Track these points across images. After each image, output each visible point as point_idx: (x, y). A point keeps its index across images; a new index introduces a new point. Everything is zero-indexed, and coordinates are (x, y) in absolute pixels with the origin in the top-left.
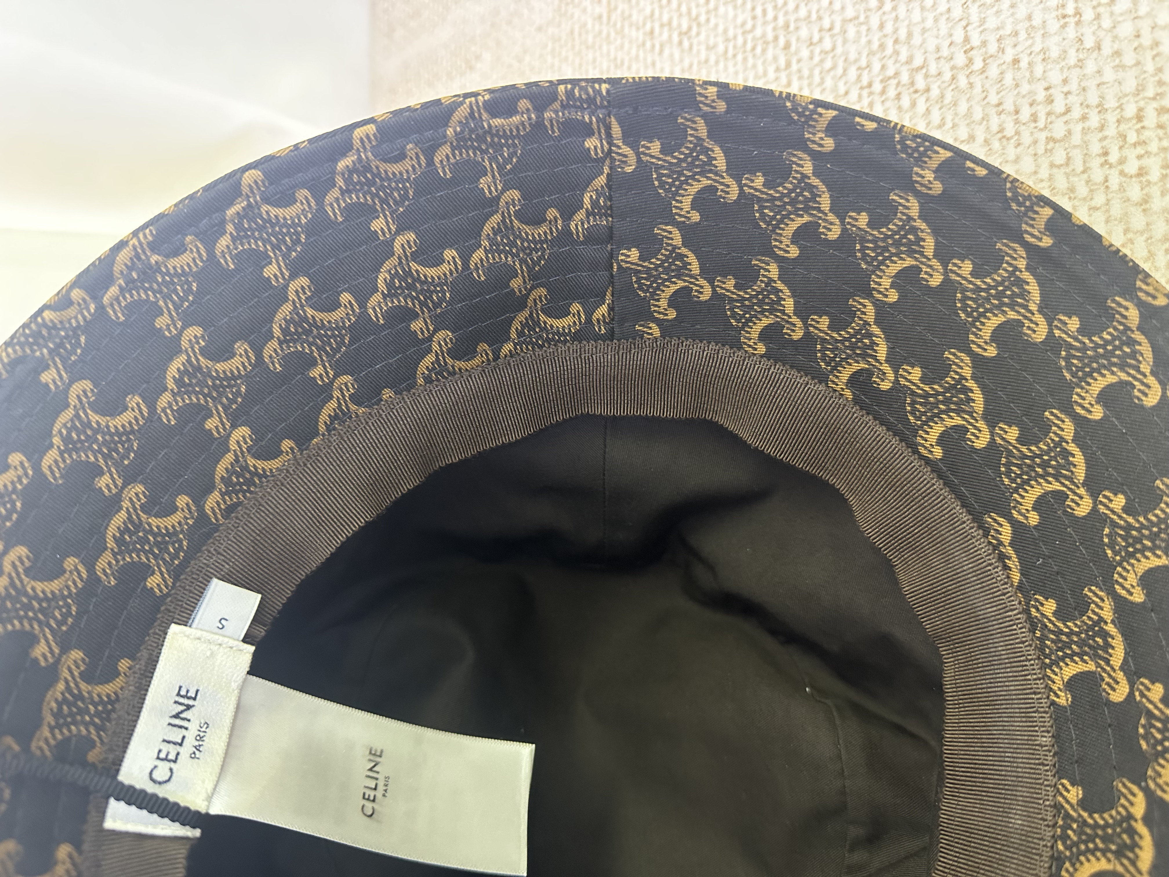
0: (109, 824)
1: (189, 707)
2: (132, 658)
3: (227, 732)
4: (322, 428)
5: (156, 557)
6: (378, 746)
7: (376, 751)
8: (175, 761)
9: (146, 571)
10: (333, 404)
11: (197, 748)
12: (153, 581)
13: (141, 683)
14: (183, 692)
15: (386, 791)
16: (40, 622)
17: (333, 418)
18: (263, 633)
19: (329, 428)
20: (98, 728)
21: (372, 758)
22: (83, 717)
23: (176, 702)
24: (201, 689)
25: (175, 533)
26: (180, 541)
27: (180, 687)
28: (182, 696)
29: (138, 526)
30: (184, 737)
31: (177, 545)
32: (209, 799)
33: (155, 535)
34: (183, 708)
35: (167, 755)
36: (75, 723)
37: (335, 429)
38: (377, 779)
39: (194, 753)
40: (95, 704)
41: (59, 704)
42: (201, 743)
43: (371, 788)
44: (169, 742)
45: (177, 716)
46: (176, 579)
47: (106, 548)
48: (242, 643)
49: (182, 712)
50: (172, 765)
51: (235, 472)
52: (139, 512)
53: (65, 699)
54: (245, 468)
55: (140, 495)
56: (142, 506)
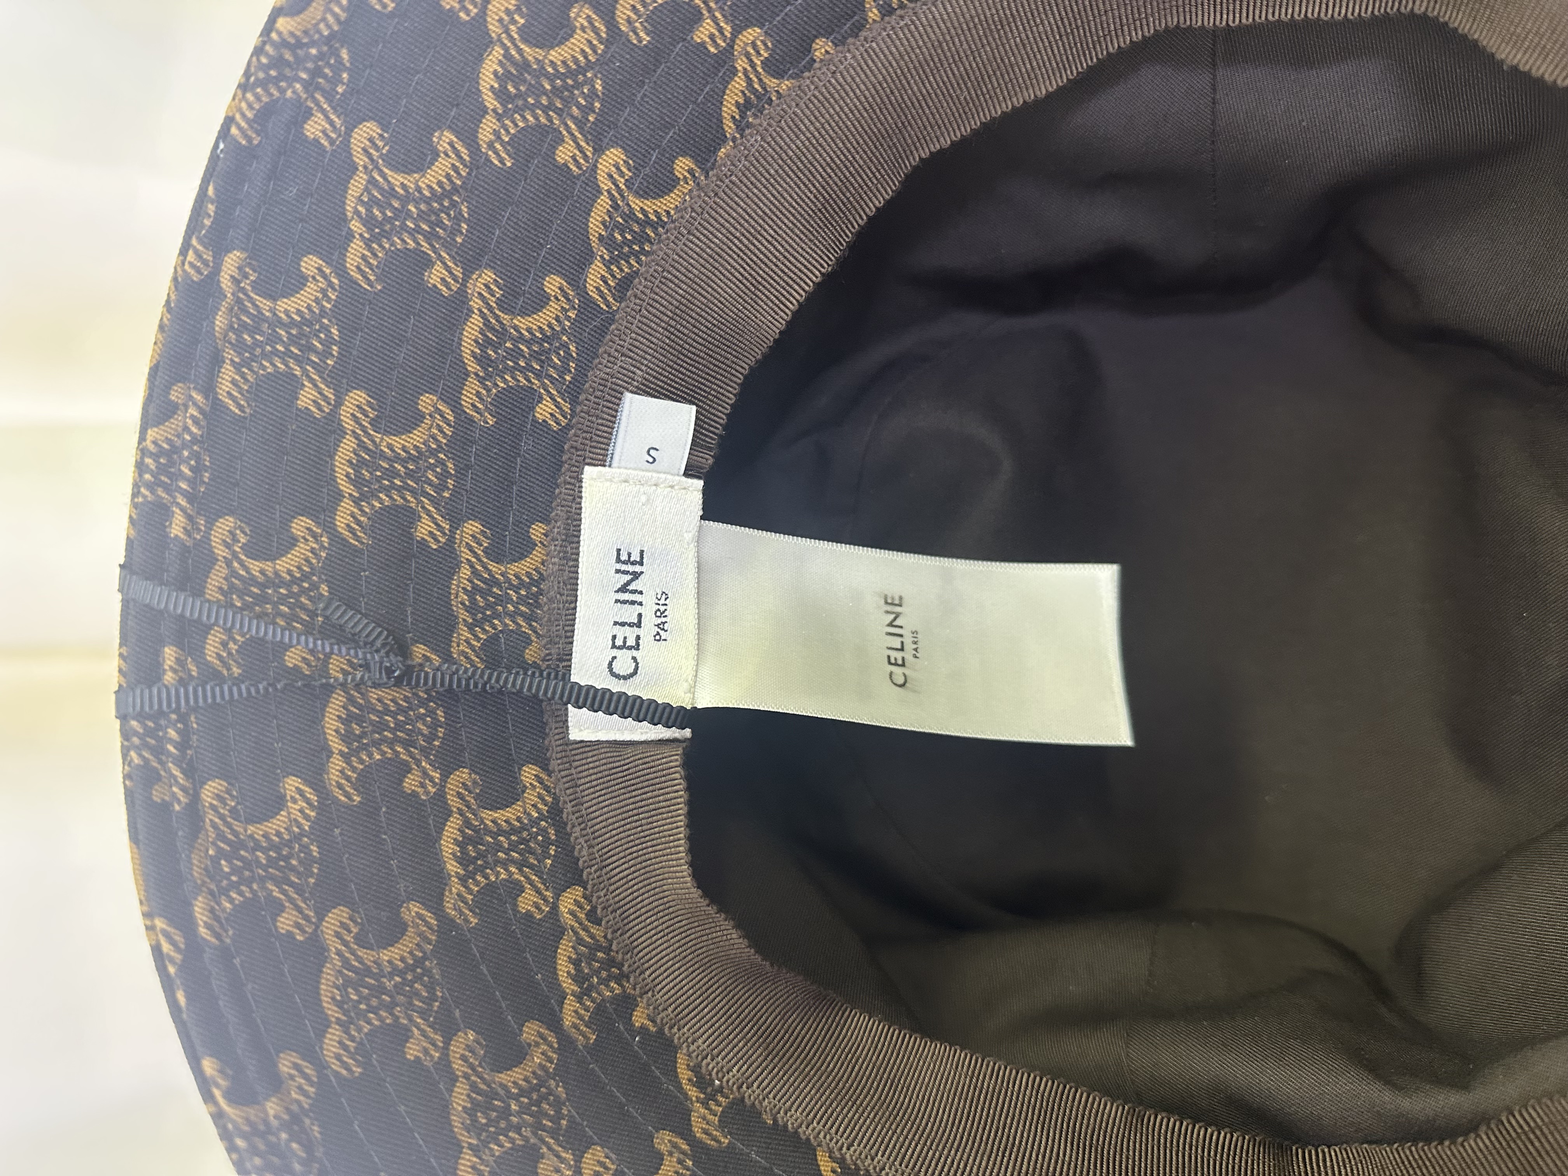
0: (575, 735)
1: (636, 576)
2: (546, 520)
3: (693, 602)
4: (729, 127)
5: (538, 376)
6: (894, 592)
7: (893, 599)
8: (637, 647)
9: (530, 398)
10: (739, 83)
11: (661, 626)
12: (544, 410)
13: (566, 552)
14: (624, 557)
15: (916, 650)
16: (413, 492)
17: (744, 107)
18: (711, 461)
19: (741, 126)
20: (529, 619)
21: (889, 608)
22: (505, 608)
23: (618, 571)
24: (645, 549)
25: (556, 336)
26: (565, 346)
27: (619, 551)
28: (624, 562)
29: (503, 333)
30: (640, 615)
31: (562, 353)
32: (692, 690)
33: (528, 343)
34: (629, 577)
35: (625, 642)
36: (497, 616)
37: (749, 125)
38: (901, 636)
39: (658, 634)
40: (516, 590)
41: (471, 594)
42: (664, 620)
43: (897, 649)
44: (623, 624)
45: (623, 589)
46: (574, 401)
47: (467, 374)
48: (684, 479)
49: (628, 583)
50: (634, 653)
51: (617, 226)
52: (497, 312)
53: (475, 587)
54: (630, 216)
55: (492, 287)
56: (499, 302)
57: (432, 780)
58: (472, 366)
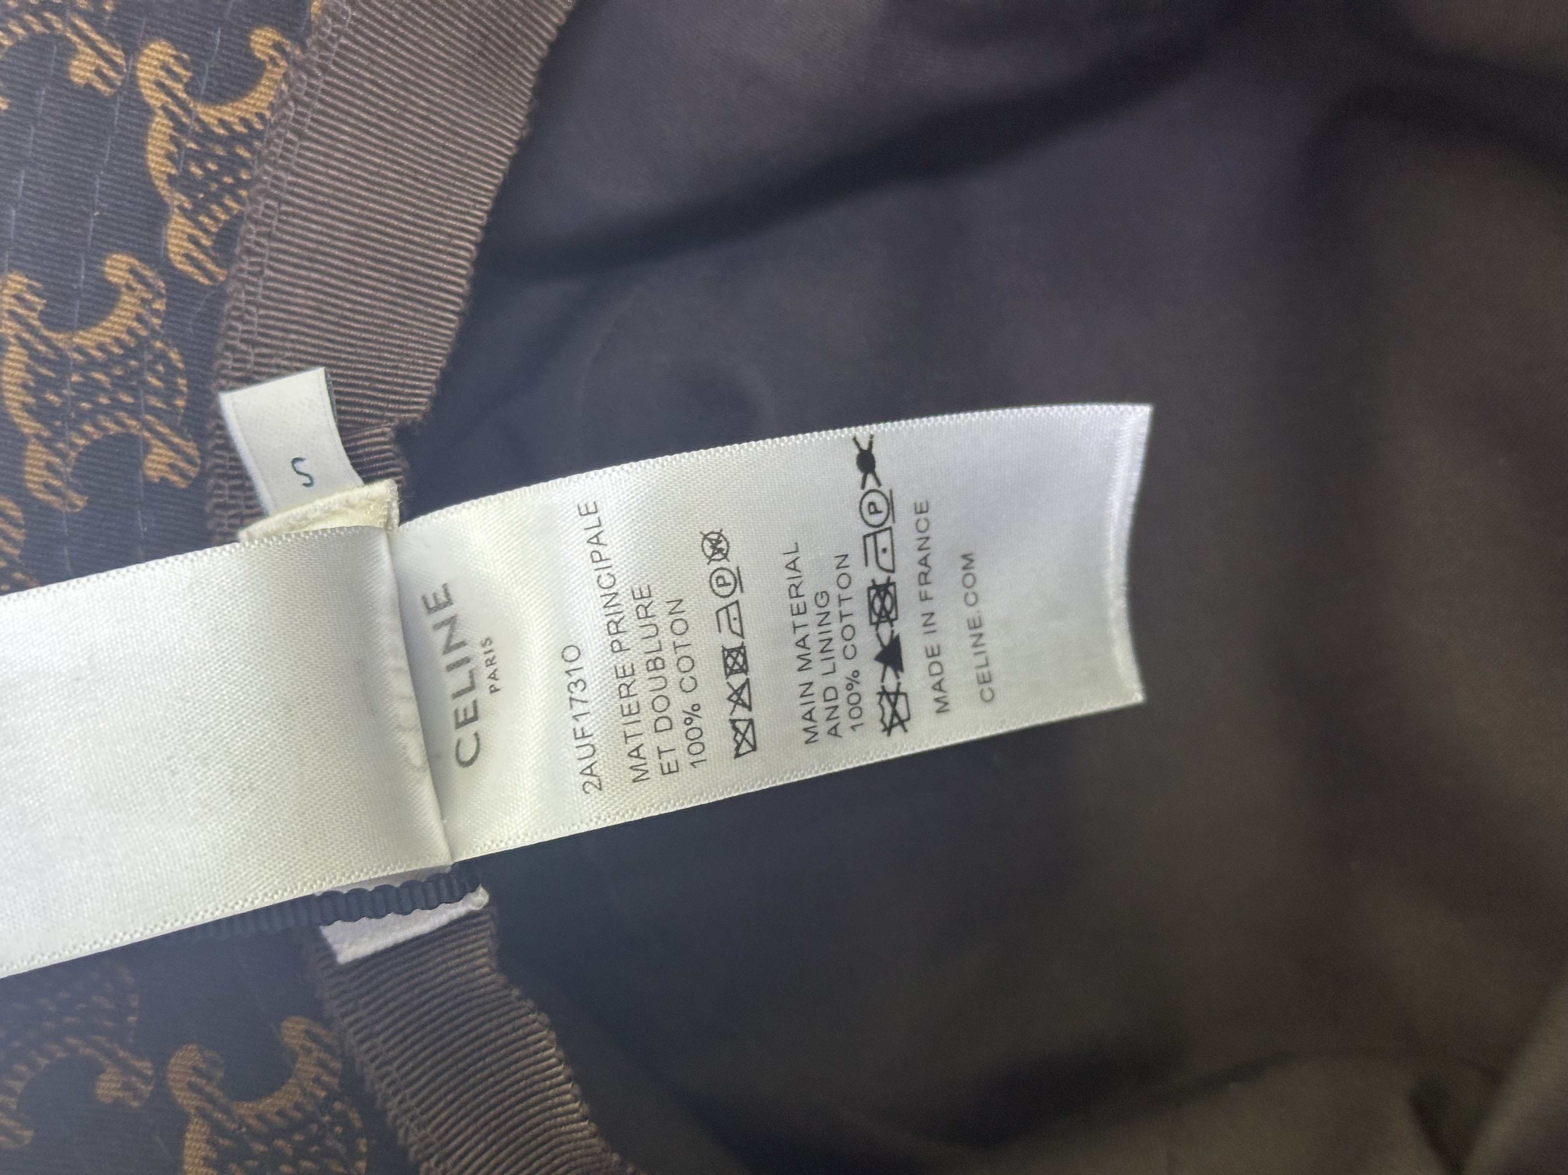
0: (344, 953)
5: (133, 412)
9: (130, 450)
12: (158, 463)
25: (143, 344)
26: (162, 356)
29: (61, 364)
31: (160, 368)
33: (104, 367)
47: (24, 440)
51: (191, 155)
52: (46, 333)
54: (206, 135)
55: (28, 296)
56: (44, 316)
57: (139, 1074)
58: (29, 426)
